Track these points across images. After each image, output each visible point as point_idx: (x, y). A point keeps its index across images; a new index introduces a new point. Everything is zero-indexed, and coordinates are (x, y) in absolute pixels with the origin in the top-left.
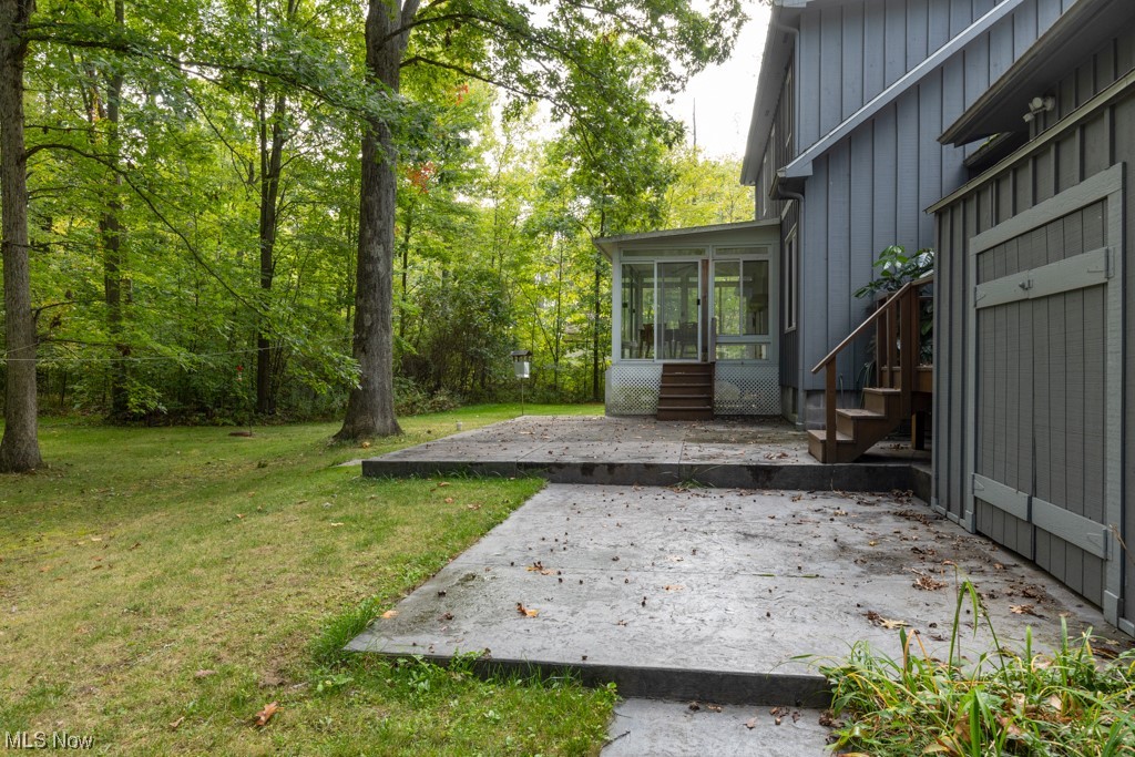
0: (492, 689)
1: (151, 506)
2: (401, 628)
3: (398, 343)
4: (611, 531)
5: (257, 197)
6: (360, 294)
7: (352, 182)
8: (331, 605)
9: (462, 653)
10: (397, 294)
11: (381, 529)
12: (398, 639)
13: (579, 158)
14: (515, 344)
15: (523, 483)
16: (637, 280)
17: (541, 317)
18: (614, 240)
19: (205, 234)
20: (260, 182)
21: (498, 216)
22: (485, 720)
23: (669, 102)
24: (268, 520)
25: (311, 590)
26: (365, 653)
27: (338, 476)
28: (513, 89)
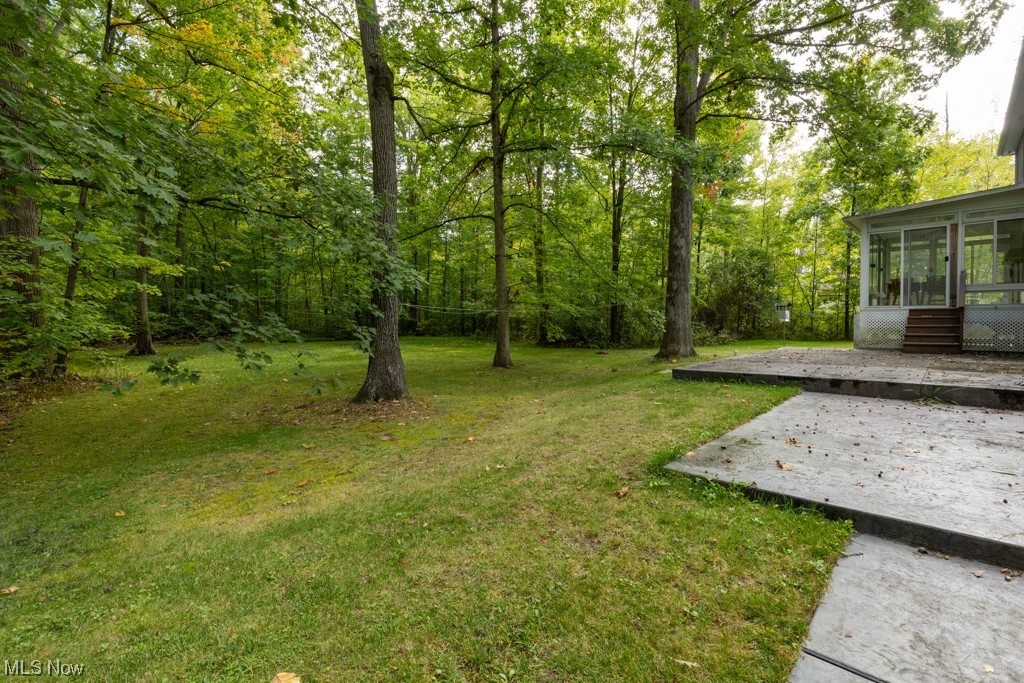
0: (757, 506)
1: (560, 388)
2: (697, 462)
3: (694, 299)
4: (854, 426)
5: (611, 217)
6: (670, 270)
7: (665, 202)
8: (656, 444)
9: (737, 481)
10: (693, 269)
11: (684, 409)
12: (696, 468)
13: (833, 160)
14: (778, 299)
15: (783, 389)
16: (885, 246)
17: (800, 279)
18: (862, 217)
19: (582, 243)
20: (612, 209)
21: (765, 210)
22: (752, 522)
23: (921, 99)
24: (619, 398)
25: (645, 436)
26: (676, 472)
27: (658, 378)
28: (778, 121)
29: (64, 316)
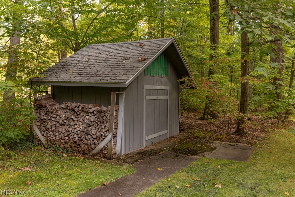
29: (288, 95)
